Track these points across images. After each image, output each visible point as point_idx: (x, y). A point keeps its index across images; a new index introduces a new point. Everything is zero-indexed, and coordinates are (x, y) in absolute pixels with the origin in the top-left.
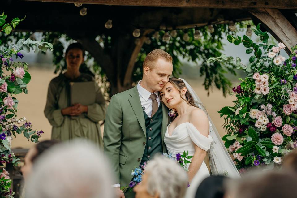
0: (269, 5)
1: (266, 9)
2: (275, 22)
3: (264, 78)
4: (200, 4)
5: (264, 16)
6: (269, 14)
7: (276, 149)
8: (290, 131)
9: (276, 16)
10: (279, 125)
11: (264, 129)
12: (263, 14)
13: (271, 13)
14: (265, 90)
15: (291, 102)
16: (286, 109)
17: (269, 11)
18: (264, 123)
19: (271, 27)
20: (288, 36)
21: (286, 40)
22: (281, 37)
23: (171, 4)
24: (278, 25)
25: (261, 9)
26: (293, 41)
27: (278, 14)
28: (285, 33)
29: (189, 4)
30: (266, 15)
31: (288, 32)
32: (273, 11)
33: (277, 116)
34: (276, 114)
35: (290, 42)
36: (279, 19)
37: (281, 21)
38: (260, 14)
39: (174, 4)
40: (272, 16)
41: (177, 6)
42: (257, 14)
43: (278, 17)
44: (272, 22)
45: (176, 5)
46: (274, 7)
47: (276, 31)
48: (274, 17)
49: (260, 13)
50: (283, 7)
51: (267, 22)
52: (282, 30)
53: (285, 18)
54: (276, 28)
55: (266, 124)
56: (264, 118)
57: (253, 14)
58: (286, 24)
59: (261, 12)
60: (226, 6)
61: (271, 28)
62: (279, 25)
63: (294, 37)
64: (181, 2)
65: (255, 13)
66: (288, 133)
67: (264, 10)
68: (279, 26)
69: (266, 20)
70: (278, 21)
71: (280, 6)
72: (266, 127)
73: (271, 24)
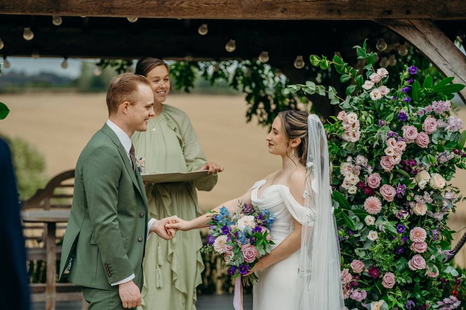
0: (412, 14)
1: (411, 21)
2: (425, 38)
3: (352, 118)
4: (303, 14)
5: (408, 30)
6: (415, 27)
7: (370, 220)
8: (390, 194)
9: (428, 30)
10: (374, 186)
11: (354, 190)
12: (407, 27)
13: (419, 26)
14: (354, 135)
15: (390, 152)
16: (384, 162)
17: (415, 22)
18: (352, 182)
19: (419, 45)
20: (447, 58)
21: (444, 64)
22: (435, 59)
23: (258, 16)
24: (430, 43)
25: (402, 20)
26: (454, 65)
27: (430, 27)
28: (441, 53)
29: (287, 15)
30: (411, 29)
31: (447, 52)
32: (422, 23)
33: (373, 173)
34: (372, 170)
35: (450, 67)
36: (432, 34)
37: (435, 37)
38: (400, 27)
39: (263, 14)
40: (421, 30)
41: (267, 18)
42: (396, 27)
43: (430, 32)
44: (420, 39)
45: (265, 16)
46: (420, 17)
47: (427, 51)
48: (424, 32)
49: (402, 26)
50: (435, 18)
51: (412, 38)
52: (436, 49)
53: (442, 33)
54: (426, 47)
55: (355, 184)
56: (352, 176)
57: (391, 27)
58: (444, 41)
59: (402, 24)
60: (344, 17)
61: (418, 47)
62: (432, 42)
63: (456, 59)
64: (273, 12)
65: (394, 26)
66: (387, 197)
67: (407, 22)
68: (432, 45)
69: (411, 36)
70: (430, 37)
71: (429, 15)
72: (355, 189)
73: (419, 41)
